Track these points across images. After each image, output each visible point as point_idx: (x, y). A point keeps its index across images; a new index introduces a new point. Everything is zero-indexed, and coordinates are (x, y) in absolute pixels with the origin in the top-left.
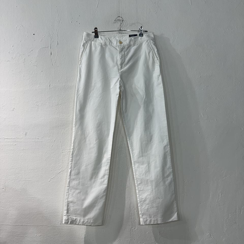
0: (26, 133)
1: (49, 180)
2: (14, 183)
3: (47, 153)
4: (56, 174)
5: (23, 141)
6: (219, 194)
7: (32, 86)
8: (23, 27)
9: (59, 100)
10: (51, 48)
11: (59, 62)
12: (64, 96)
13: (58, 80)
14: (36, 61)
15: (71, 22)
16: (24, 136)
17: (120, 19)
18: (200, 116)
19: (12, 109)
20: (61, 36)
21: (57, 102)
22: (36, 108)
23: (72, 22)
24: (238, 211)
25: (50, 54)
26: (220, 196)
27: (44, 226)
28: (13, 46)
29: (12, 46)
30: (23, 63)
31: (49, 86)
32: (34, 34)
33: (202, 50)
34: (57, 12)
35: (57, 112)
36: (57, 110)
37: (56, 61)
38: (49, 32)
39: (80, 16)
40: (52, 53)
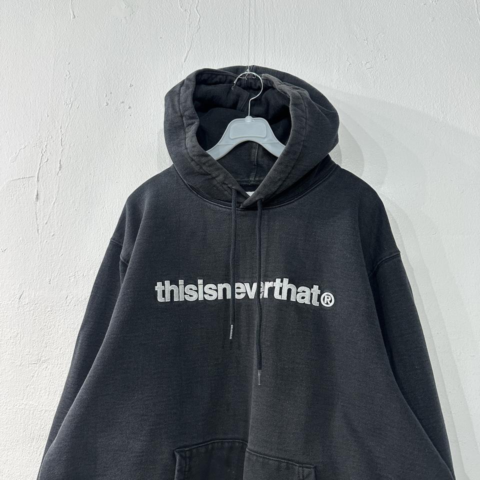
10: (38, 181)
13: (47, 279)
15: (105, 104)
20: (72, 145)
21: (37, 353)
23: (107, 104)
25: (35, 197)
31: (18, 296)
34: (68, 77)
35: (33, 387)
36: (34, 379)
37: (51, 218)
38: (39, 135)
39: (132, 87)
40: (41, 196)
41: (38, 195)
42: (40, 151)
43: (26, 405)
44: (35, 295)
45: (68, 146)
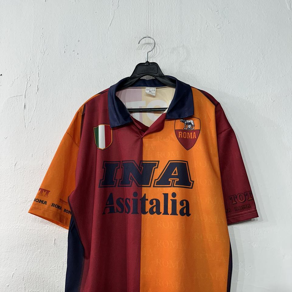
9: (29, 192)
10: (25, 97)
11: (36, 122)
13: (31, 155)
15: (64, 52)
21: (25, 197)
25: (24, 107)
31: (14, 164)
32: (1, 75)
34: (42, 36)
35: (23, 216)
36: (24, 211)
37: (33, 119)
38: (25, 71)
39: (79, 42)
40: (27, 106)
41: (25, 105)
42: (26, 80)
44: (24, 163)
45: (42, 76)
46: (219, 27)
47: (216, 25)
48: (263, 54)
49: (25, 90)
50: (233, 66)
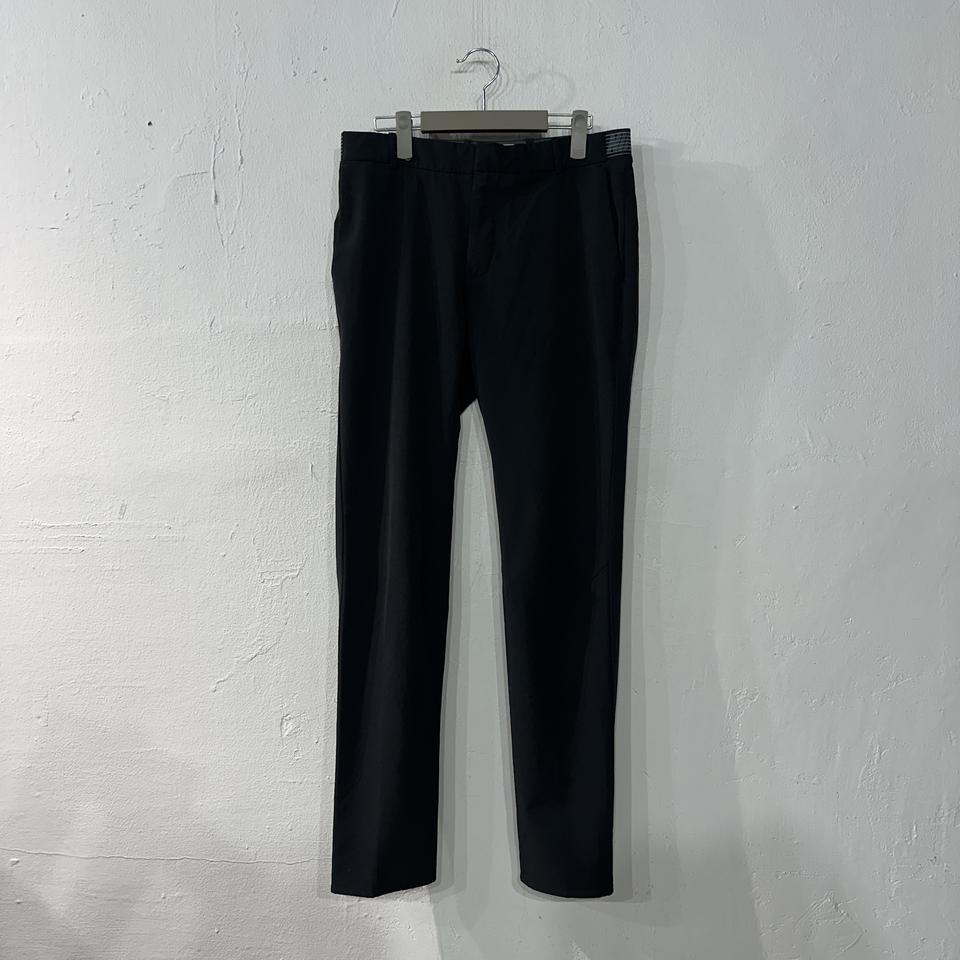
0: (124, 507)
1: (212, 687)
2: (78, 698)
3: (203, 585)
4: (238, 662)
5: (110, 537)
6: (872, 747)
7: (143, 327)
8: (108, 94)
9: (248, 378)
10: (214, 178)
11: (247, 233)
12: (266, 364)
13: (244, 303)
14: (160, 229)
15: (292, 74)
16: (116, 517)
17: (486, 57)
18: (798, 441)
19: (67, 415)
20: (254, 129)
21: (240, 388)
22: (162, 410)
23: (295, 75)
24: (946, 814)
25: (213, 199)
26: (877, 755)
27: (194, 862)
28: (69, 171)
29: (67, 170)
30: (109, 238)
31: (208, 323)
32: (150, 124)
33: (808, 180)
34: (238, 33)
35: (240, 426)
36: (242, 416)
37: (237, 227)
38: (207, 115)
39: (326, 51)
40: (221, 198)
41: (216, 196)
42: (212, 137)
43: (235, 445)
44: (230, 322)
45: (249, 131)
46: (624, 30)
47: (619, 26)
48: (709, 95)
49: (212, 161)
50: (651, 119)
